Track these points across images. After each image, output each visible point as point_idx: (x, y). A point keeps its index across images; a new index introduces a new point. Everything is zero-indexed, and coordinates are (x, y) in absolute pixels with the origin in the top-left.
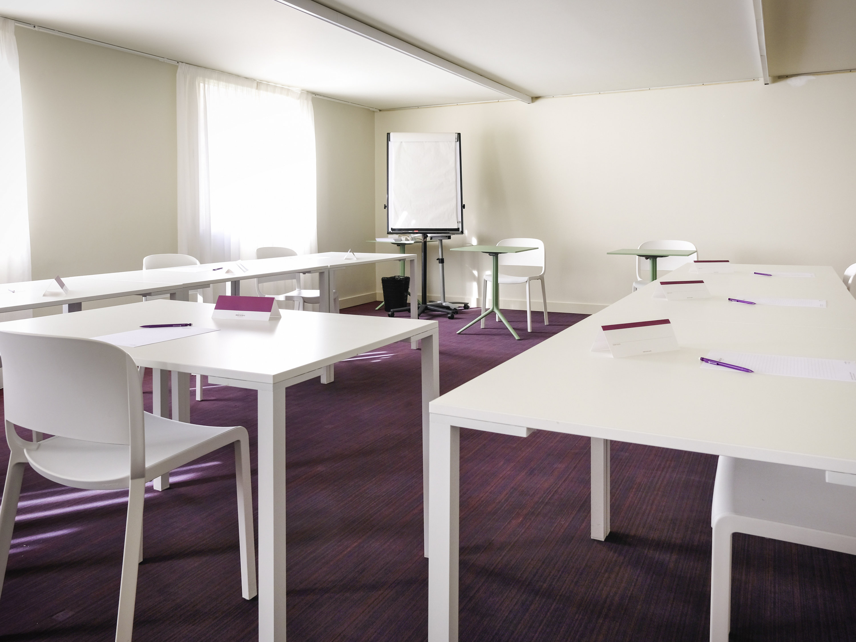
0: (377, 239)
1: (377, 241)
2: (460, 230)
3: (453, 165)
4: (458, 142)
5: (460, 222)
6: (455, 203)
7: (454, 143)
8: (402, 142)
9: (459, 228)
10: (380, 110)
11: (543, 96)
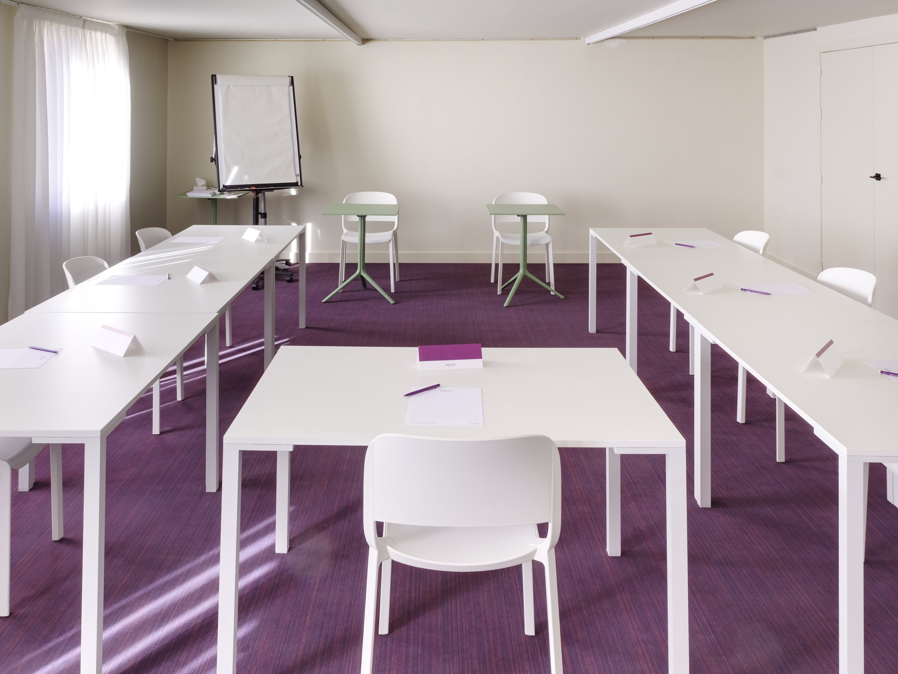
0: (188, 194)
1: (188, 196)
2: (299, 184)
3: (288, 112)
4: (292, 86)
5: (298, 175)
6: (292, 154)
7: (286, 88)
8: (229, 85)
9: (297, 182)
10: (176, 40)
11: (374, 39)
